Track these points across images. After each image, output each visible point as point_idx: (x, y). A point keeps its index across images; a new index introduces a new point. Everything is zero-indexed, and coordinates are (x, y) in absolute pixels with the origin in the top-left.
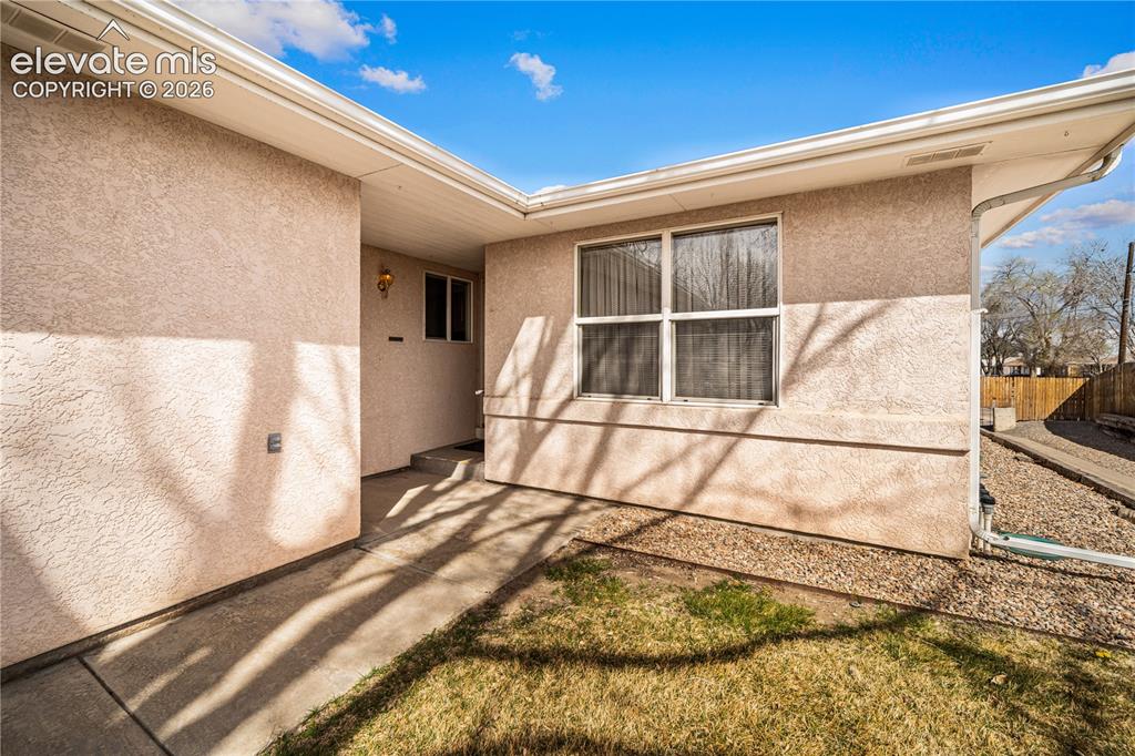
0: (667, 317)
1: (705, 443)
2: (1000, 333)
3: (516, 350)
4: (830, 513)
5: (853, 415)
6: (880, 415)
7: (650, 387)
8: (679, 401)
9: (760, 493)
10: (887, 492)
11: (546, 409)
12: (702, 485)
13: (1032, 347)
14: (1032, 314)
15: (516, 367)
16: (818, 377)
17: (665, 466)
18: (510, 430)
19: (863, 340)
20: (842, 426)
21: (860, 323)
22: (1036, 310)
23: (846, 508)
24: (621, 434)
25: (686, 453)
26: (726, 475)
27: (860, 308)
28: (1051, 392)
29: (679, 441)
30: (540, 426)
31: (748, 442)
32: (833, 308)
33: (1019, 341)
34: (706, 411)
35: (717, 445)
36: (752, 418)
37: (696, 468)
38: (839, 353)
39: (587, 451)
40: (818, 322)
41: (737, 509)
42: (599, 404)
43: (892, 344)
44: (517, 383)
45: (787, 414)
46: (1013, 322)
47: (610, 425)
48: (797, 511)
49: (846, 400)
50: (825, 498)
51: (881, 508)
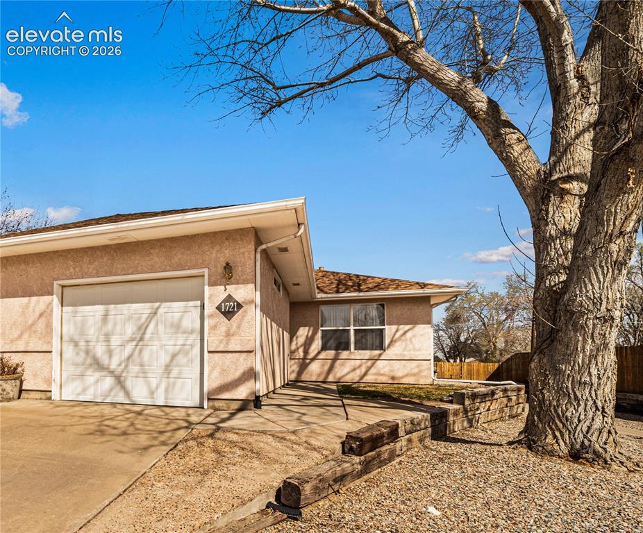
0: (352, 328)
1: (366, 363)
2: (462, 339)
3: (297, 337)
4: (402, 377)
5: (406, 353)
6: (412, 352)
7: (347, 348)
8: (356, 351)
9: (382, 375)
10: (416, 370)
11: (311, 355)
12: (365, 374)
13: (484, 349)
14: (484, 324)
15: (297, 344)
16: (398, 344)
17: (354, 370)
18: (295, 363)
19: (409, 335)
20: (404, 356)
21: (409, 330)
22: (486, 320)
23: (406, 376)
24: (338, 362)
25: (360, 366)
26: (373, 371)
27: (407, 327)
28: (482, 370)
29: (358, 362)
30: (308, 361)
31: (379, 362)
32: (401, 326)
33: (475, 344)
34: (367, 354)
35: (370, 363)
36: (380, 355)
37: (363, 370)
38: (403, 338)
39: (326, 368)
40: (397, 331)
41: (376, 380)
42: (331, 353)
43: (414, 336)
44: (298, 349)
45: (389, 354)
46: (471, 330)
47: (335, 359)
48: (393, 378)
49: (404, 350)
50: (399, 374)
51: (414, 375)
